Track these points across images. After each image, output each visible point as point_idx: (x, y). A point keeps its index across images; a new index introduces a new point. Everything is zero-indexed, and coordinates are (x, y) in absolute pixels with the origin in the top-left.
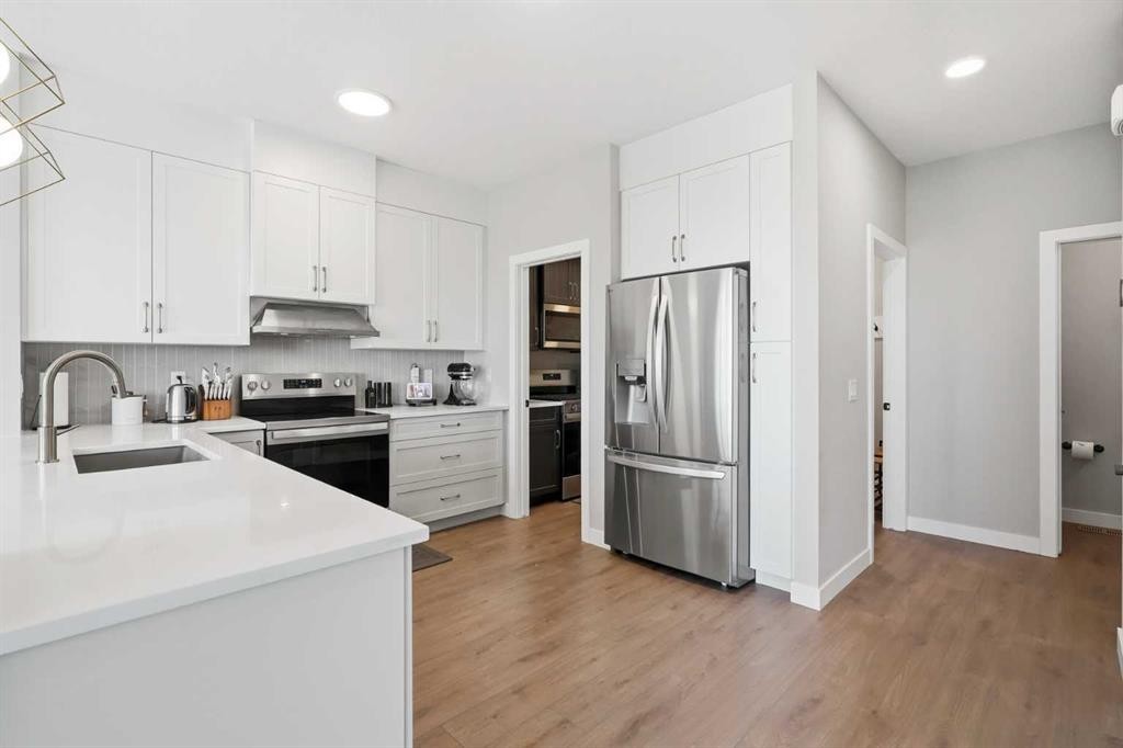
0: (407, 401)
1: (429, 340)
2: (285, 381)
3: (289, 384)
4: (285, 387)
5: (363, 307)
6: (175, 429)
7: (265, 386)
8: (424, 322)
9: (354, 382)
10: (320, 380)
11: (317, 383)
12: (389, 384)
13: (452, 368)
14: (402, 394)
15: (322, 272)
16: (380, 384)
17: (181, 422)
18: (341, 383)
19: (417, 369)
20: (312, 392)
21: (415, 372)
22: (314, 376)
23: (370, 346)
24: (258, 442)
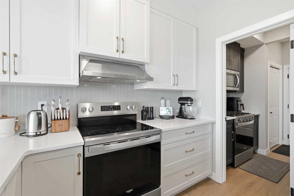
0: (160, 116)
1: (174, 85)
2: (102, 107)
3: (103, 108)
4: (102, 110)
5: (143, 65)
6: (31, 141)
7: (91, 110)
8: (172, 75)
9: (136, 107)
10: (120, 106)
11: (118, 108)
12: (152, 107)
13: (180, 99)
14: (157, 112)
15: (121, 41)
16: (148, 108)
17: (34, 136)
18: (130, 108)
19: (164, 100)
20: (116, 113)
21: (163, 101)
22: (116, 104)
23: (146, 87)
24: (79, 155)
